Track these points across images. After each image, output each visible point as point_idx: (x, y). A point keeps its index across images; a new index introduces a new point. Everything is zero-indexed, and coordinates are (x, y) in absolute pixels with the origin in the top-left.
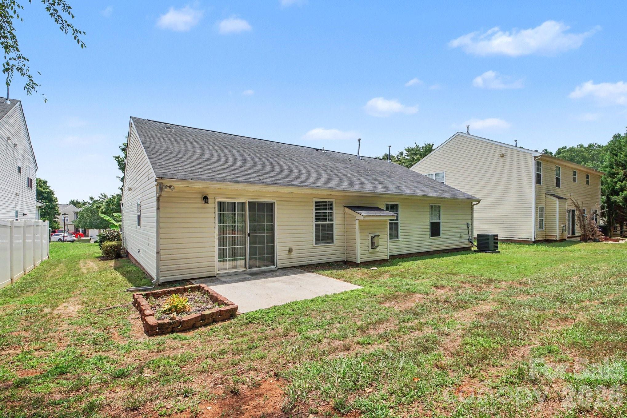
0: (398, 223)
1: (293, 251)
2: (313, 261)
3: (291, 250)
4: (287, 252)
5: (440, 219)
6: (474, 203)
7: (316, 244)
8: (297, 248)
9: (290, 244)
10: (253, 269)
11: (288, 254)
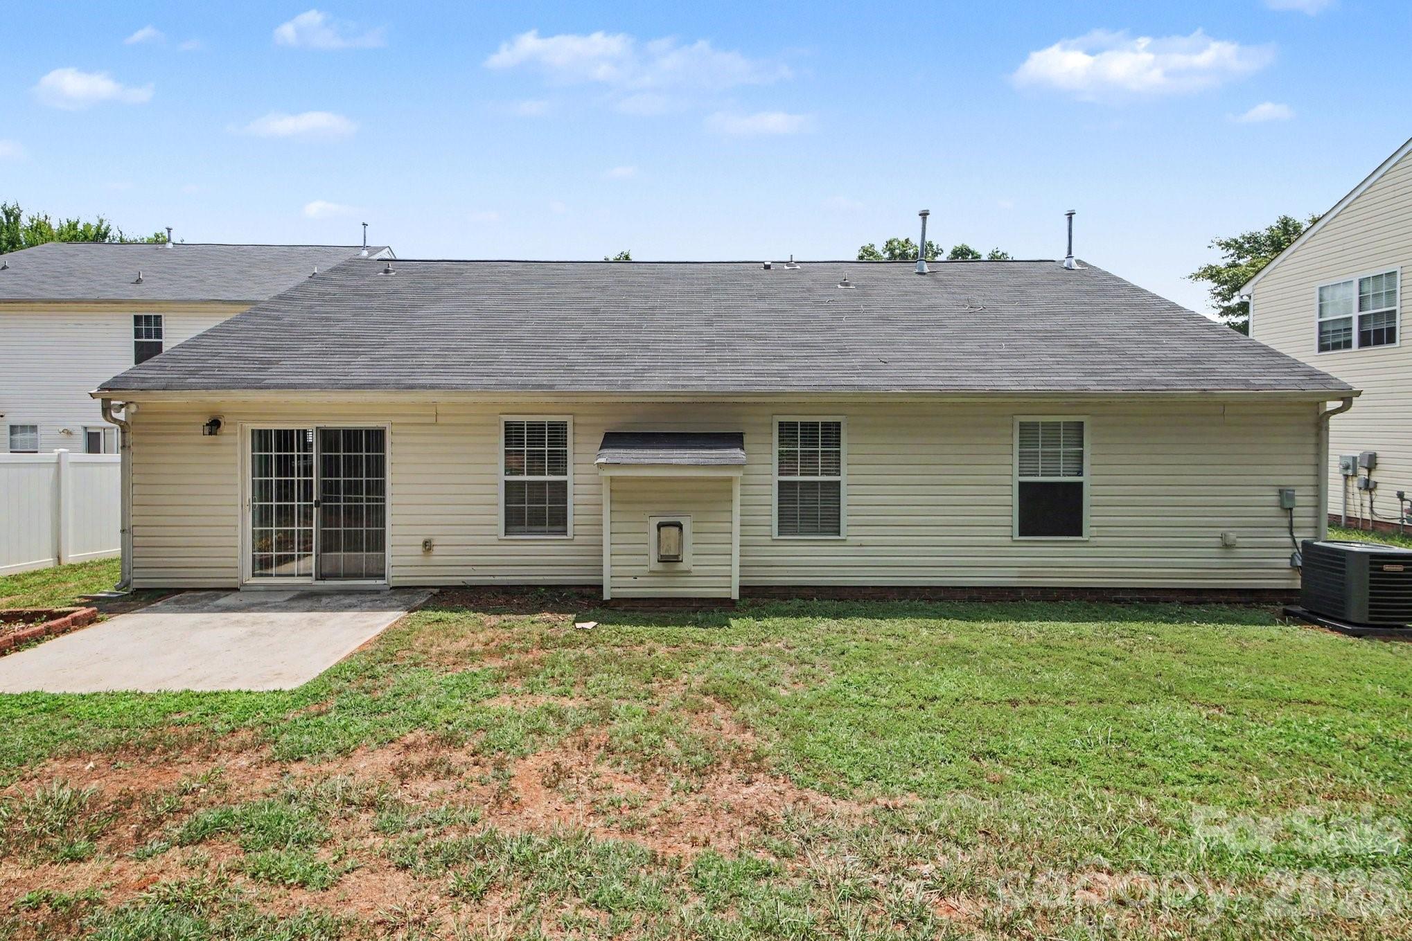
0: (838, 483)
1: (435, 548)
2: (497, 578)
3: (427, 545)
4: (420, 550)
5: (1080, 473)
6: (1332, 405)
7: (506, 533)
8: (447, 540)
9: (427, 532)
10: (328, 583)
11: (422, 553)
